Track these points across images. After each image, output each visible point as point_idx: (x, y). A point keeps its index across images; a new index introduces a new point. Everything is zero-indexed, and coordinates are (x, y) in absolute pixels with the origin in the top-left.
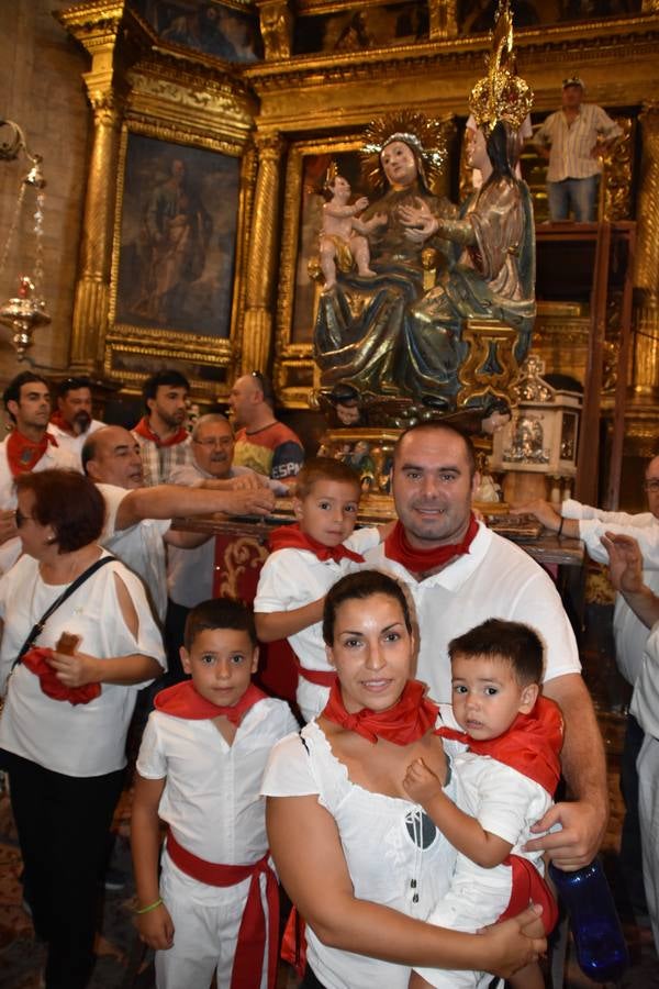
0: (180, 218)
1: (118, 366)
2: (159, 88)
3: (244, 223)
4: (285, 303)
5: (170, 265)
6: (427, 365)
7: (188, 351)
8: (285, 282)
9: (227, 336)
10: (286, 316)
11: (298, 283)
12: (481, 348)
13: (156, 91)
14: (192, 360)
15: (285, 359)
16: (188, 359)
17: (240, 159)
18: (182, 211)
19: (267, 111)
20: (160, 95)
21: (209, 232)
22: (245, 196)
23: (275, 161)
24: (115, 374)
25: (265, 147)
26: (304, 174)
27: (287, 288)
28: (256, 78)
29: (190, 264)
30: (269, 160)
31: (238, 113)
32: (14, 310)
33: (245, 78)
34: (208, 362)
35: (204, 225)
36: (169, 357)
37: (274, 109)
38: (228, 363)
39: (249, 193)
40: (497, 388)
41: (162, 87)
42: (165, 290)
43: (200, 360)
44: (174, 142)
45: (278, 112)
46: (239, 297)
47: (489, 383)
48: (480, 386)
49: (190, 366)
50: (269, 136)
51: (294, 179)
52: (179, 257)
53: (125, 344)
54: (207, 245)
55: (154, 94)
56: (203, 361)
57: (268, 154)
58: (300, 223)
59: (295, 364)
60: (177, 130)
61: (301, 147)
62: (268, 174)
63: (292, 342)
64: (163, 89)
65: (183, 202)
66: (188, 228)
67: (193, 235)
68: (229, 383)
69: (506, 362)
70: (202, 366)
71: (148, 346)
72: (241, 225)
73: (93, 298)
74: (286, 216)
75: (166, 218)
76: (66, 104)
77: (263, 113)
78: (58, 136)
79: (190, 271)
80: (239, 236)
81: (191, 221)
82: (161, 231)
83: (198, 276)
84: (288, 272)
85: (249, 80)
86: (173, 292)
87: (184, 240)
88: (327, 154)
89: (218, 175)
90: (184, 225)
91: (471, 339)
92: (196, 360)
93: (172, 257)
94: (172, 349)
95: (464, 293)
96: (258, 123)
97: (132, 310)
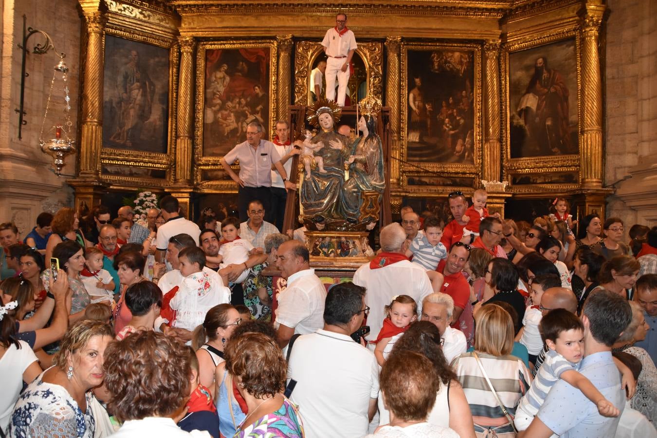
0: (137, 84)
1: (105, 172)
2: (123, 9)
3: (172, 87)
4: (199, 133)
5: (132, 112)
6: (349, 207)
7: (145, 162)
8: (198, 121)
9: (165, 152)
10: (199, 141)
11: (205, 122)
12: (368, 200)
13: (121, 10)
14: (147, 167)
15: (200, 165)
16: (145, 166)
17: (169, 50)
18: (138, 81)
19: (185, 24)
20: (123, 12)
21: (153, 92)
22: (172, 71)
23: (191, 53)
24: (104, 177)
25: (185, 45)
26: (206, 60)
27: (200, 124)
28: (179, 6)
29: (143, 111)
30: (187, 52)
31: (168, 23)
32: (54, 145)
33: (172, 5)
34: (156, 167)
35: (150, 88)
36: (134, 166)
37: (190, 23)
38: (167, 168)
39: (175, 70)
40: (372, 214)
41: (124, 8)
42: (130, 127)
43: (151, 167)
44: (132, 40)
45: (192, 26)
46: (172, 130)
47: (370, 212)
48: (367, 214)
49: (146, 171)
50: (188, 39)
51: (201, 63)
52: (137, 107)
53: (109, 159)
54: (152, 100)
55: (120, 12)
56: (154, 167)
57: (186, 50)
58: (206, 88)
59: (206, 168)
60: (133, 34)
61: (204, 45)
62: (187, 59)
63: (203, 156)
64: (125, 9)
65: (138, 75)
66: (141, 90)
67: (144, 95)
68: (168, 180)
69: (375, 204)
70: (152, 170)
71: (122, 160)
72: (171, 88)
73: (94, 135)
74: (197, 84)
75: (128, 85)
76: (66, 16)
77: (183, 25)
78: (62, 36)
79: (143, 115)
80: (170, 94)
81: (143, 86)
82: (126, 92)
83: (148, 118)
84: (200, 116)
85: (175, 6)
86: (134, 128)
87: (139, 97)
88: (219, 49)
89: (157, 59)
90: (139, 89)
91: (365, 198)
92: (149, 167)
93: (133, 107)
94: (136, 162)
95: (362, 181)
96: (180, 30)
97: (112, 139)
